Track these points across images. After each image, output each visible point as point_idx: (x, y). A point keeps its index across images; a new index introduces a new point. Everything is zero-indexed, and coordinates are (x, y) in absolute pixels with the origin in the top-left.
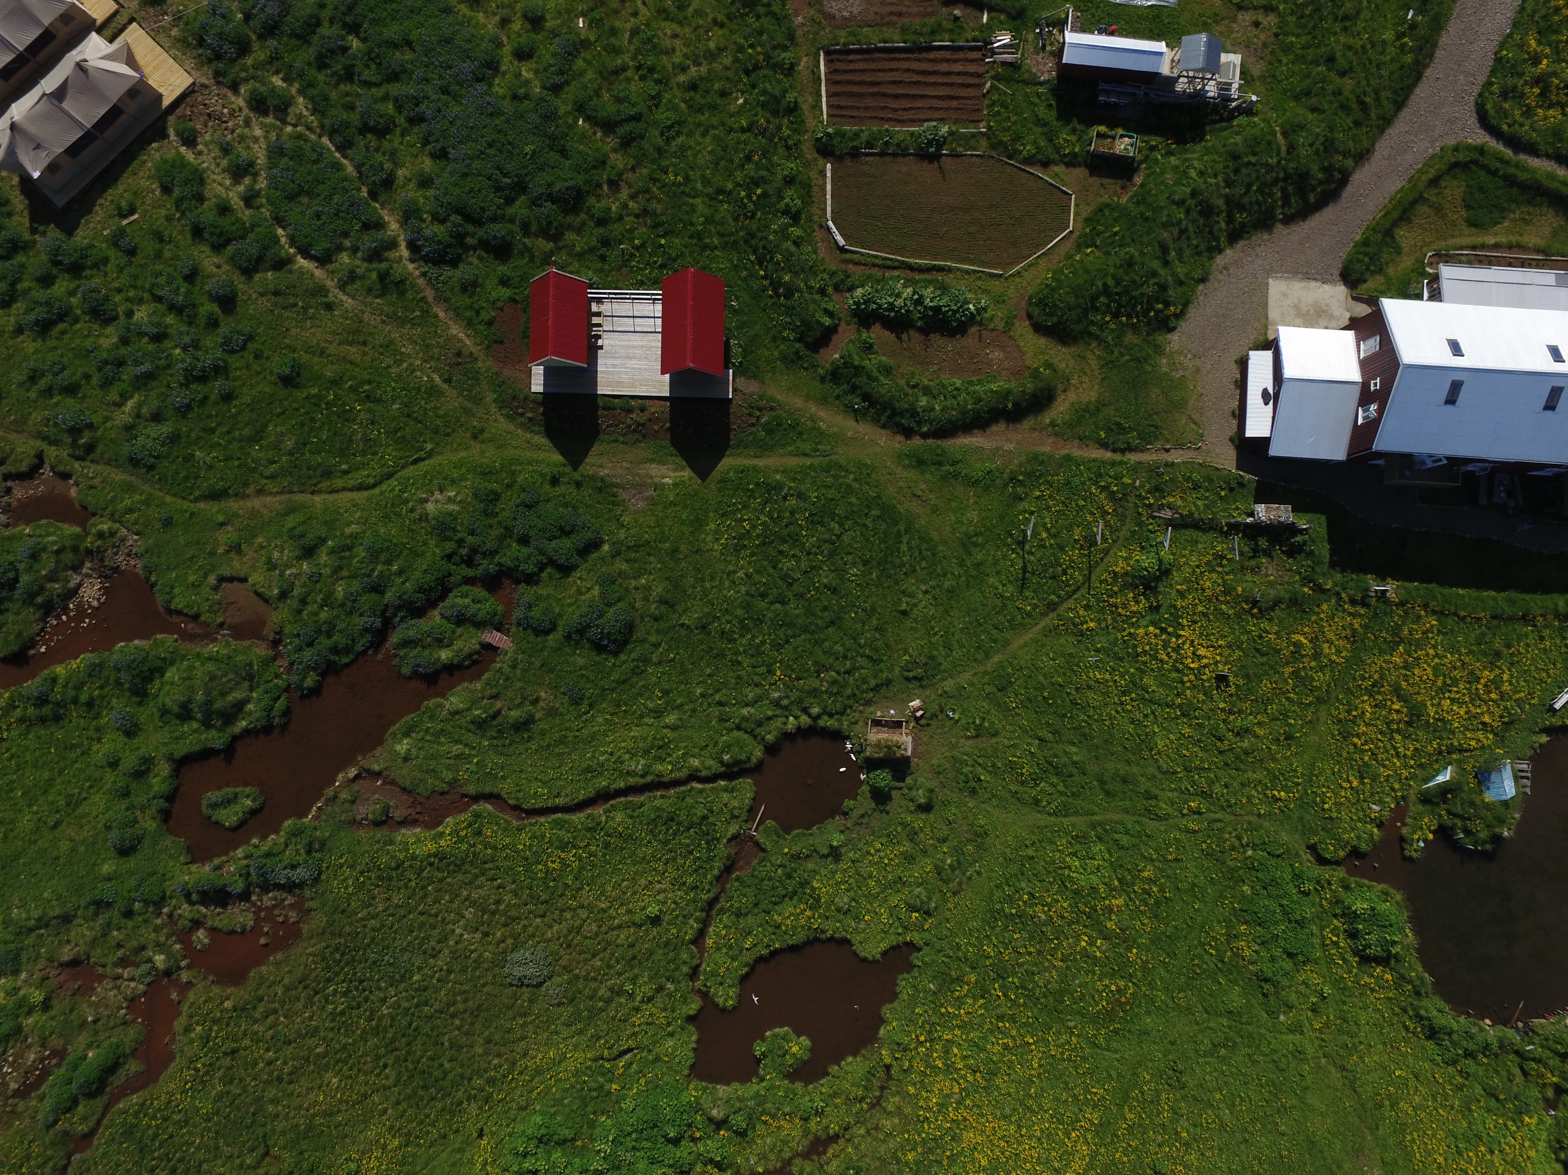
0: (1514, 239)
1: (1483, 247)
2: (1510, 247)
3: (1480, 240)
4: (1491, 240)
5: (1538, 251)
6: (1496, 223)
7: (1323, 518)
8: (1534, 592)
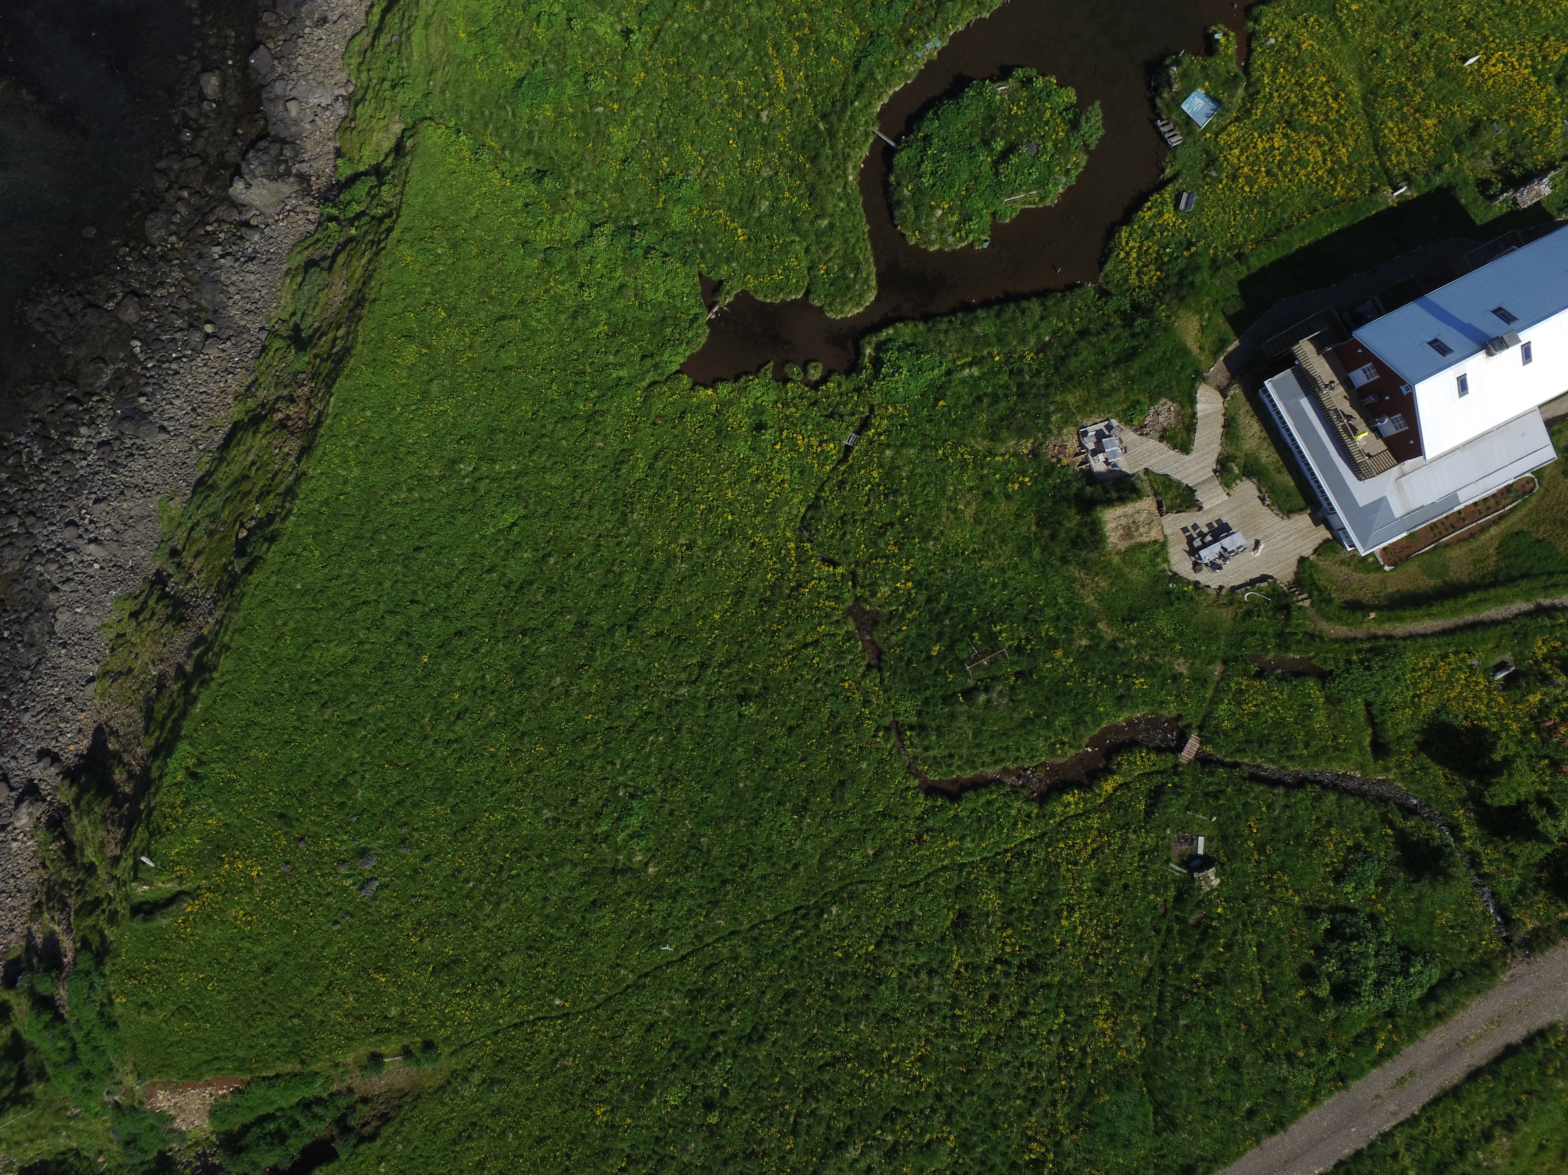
0: (1474, 544)
1: (1495, 522)
2: (1472, 535)
3: (1504, 525)
4: (1494, 531)
5: (1447, 545)
6: (1500, 545)
7: (1478, 222)
8: (1273, 265)
